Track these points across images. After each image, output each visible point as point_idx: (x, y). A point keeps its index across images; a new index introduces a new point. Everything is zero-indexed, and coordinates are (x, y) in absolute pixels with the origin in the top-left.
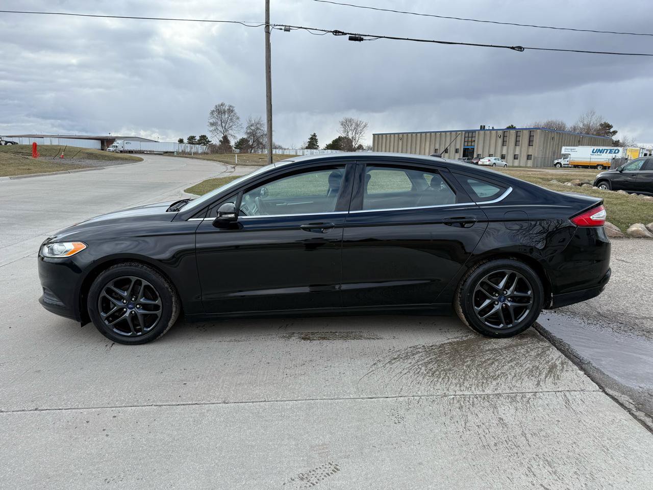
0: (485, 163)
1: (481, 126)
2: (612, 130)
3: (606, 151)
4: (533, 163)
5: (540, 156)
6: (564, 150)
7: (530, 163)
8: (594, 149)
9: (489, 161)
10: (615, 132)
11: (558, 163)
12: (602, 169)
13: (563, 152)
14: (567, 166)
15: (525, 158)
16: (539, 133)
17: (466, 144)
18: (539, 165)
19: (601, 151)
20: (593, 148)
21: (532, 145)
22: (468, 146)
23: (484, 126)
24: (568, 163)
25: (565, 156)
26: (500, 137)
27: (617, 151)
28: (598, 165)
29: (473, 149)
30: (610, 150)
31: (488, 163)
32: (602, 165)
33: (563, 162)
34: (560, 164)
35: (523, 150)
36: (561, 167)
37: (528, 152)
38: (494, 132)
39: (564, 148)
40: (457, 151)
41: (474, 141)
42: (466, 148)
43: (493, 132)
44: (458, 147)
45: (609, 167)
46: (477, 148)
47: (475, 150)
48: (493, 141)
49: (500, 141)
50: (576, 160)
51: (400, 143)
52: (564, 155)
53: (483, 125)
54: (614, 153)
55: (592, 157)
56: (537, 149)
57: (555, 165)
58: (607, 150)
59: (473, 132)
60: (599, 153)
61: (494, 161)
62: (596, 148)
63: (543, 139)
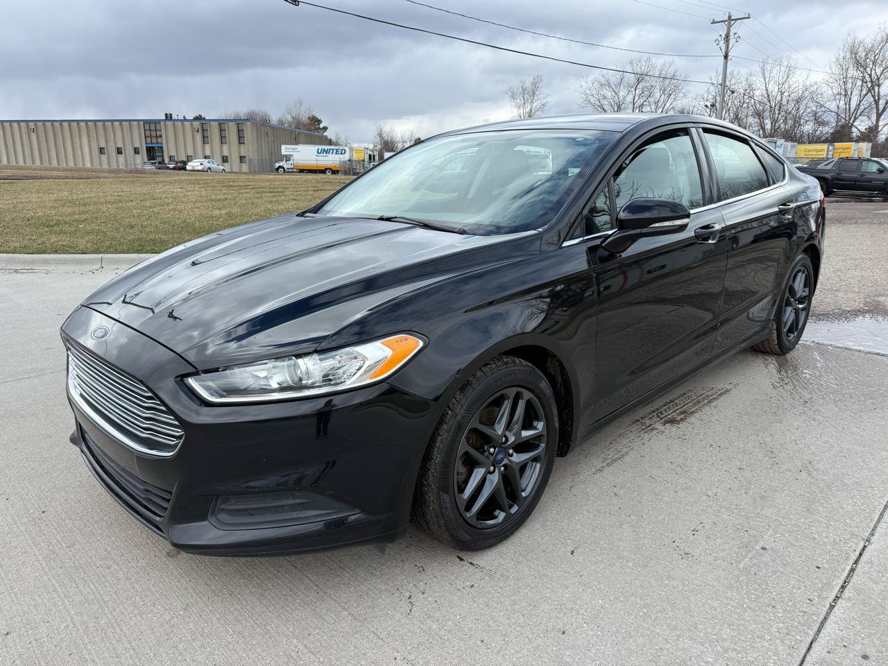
0: (196, 168)
1: (166, 115)
2: (322, 126)
3: (331, 151)
4: (250, 168)
5: (256, 157)
6: (285, 149)
7: (245, 168)
8: (318, 149)
9: (201, 164)
10: (325, 129)
11: (280, 167)
12: (332, 173)
13: (284, 152)
14: (291, 170)
15: (238, 160)
16: (249, 126)
17: (149, 140)
18: (257, 170)
19: (327, 152)
20: (317, 147)
21: (244, 143)
22: (152, 143)
23: (171, 115)
24: (292, 167)
25: (288, 158)
26: (198, 131)
27: (343, 152)
28: (326, 169)
29: (162, 148)
30: (337, 150)
31: (200, 168)
32: (331, 169)
33: (286, 165)
34: (283, 168)
35: (232, 148)
36: (285, 171)
37: (239, 152)
38: (187, 124)
39: (283, 147)
40: (136, 151)
41: (161, 136)
42: (150, 147)
43: (185, 123)
44: (137, 145)
45: (338, 171)
46: (167, 148)
47: (165, 149)
48: (189, 136)
49: (199, 137)
50: (301, 162)
51: (34, 137)
52: (286, 156)
53: (168, 112)
54: (341, 153)
55: (319, 158)
56: (250, 148)
57: (277, 169)
58: (333, 150)
59: (157, 122)
60: (325, 154)
61: (208, 165)
62: (321, 147)
63: (255, 134)
